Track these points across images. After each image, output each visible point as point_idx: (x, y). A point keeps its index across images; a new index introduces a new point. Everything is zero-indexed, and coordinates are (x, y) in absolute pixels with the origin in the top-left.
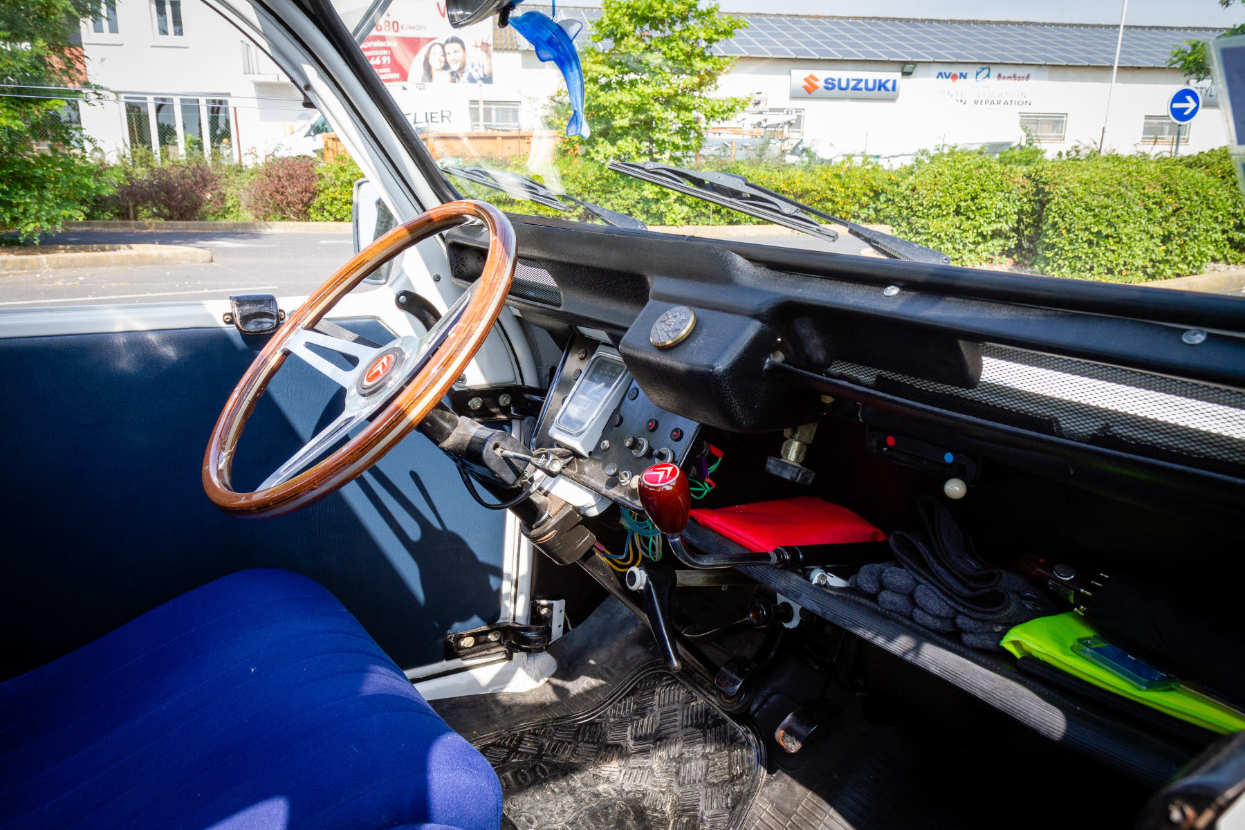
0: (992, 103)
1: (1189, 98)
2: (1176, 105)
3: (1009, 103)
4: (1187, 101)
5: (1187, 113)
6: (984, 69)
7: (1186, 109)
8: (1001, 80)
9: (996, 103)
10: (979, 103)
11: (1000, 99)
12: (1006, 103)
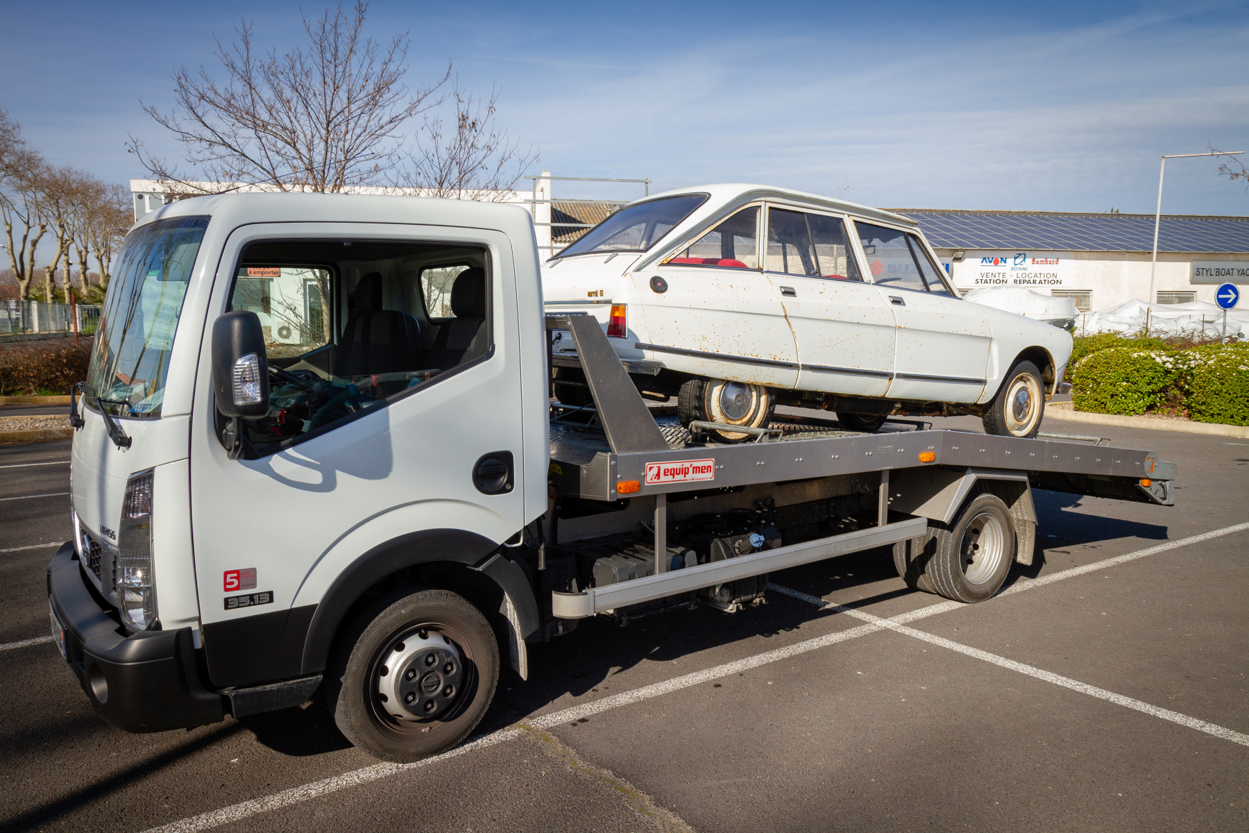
0: (1029, 282)
1: (1230, 291)
2: (1220, 296)
3: (1043, 282)
4: (1230, 294)
5: (1230, 302)
6: (1020, 254)
7: (1229, 299)
8: (1035, 264)
9: (1032, 282)
10: (1018, 282)
11: (1035, 278)
12: (1040, 282)
